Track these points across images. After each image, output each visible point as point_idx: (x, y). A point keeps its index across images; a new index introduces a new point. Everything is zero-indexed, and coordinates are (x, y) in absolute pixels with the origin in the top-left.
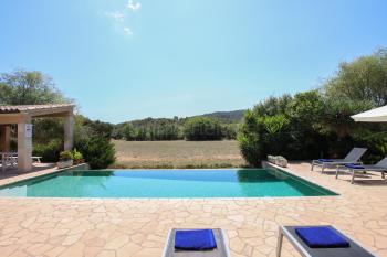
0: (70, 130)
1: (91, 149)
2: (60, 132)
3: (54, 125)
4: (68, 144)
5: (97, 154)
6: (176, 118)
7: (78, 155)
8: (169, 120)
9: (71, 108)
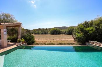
0: (20, 32)
1: (28, 38)
2: (17, 32)
3: (15, 30)
4: (20, 36)
5: (29, 39)
6: (47, 28)
7: (23, 40)
8: (45, 29)
9: (21, 24)
